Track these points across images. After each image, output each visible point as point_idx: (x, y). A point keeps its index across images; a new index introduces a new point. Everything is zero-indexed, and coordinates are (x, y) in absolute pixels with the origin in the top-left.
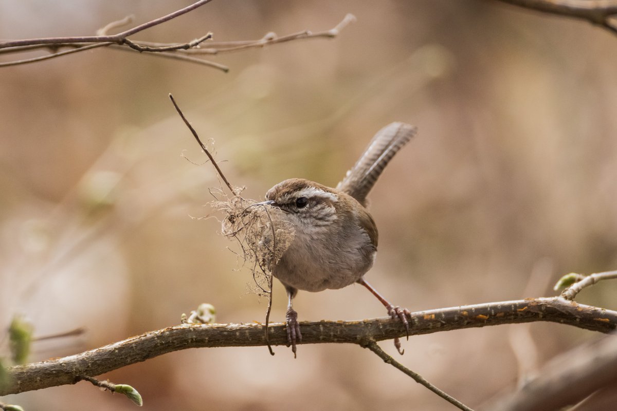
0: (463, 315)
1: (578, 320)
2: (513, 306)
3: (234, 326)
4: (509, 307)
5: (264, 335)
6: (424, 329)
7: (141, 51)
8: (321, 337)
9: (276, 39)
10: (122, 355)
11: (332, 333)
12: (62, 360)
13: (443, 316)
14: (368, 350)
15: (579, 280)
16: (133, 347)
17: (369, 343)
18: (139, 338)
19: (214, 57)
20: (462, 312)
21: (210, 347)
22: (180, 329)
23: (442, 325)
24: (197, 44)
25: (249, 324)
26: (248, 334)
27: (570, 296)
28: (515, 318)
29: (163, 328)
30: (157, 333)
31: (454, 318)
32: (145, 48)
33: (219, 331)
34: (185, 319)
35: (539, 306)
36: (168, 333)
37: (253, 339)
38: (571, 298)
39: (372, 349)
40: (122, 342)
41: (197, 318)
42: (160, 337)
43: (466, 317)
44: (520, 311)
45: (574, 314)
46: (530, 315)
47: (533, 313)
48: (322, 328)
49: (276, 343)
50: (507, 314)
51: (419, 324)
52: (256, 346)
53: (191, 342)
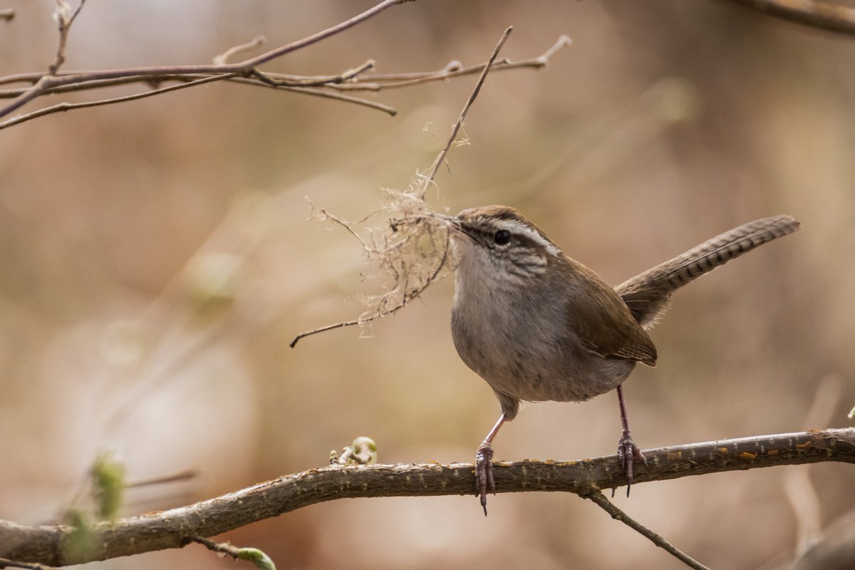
0: (721, 453)
2: (791, 441)
3: (403, 467)
4: (786, 441)
5: (444, 480)
6: (666, 472)
7: (275, 86)
8: (524, 483)
9: (461, 70)
10: (247, 508)
11: (539, 478)
12: (165, 515)
13: (694, 453)
14: (588, 500)
16: (262, 496)
17: (591, 491)
18: (271, 484)
19: (375, 94)
20: (719, 449)
21: (370, 497)
22: (329, 471)
23: (693, 466)
24: (352, 76)
25: (425, 465)
26: (422, 479)
28: (793, 457)
29: (305, 470)
30: (296, 476)
31: (708, 456)
32: (281, 81)
33: (382, 475)
34: (336, 458)
35: (827, 440)
36: (311, 477)
37: (429, 486)
39: (595, 500)
40: (249, 490)
41: (352, 457)
42: (302, 482)
43: (726, 456)
44: (801, 448)
46: (814, 453)
47: (818, 450)
48: (525, 471)
49: (462, 492)
50: (783, 452)
51: (660, 466)
52: (434, 495)
53: (344, 489)
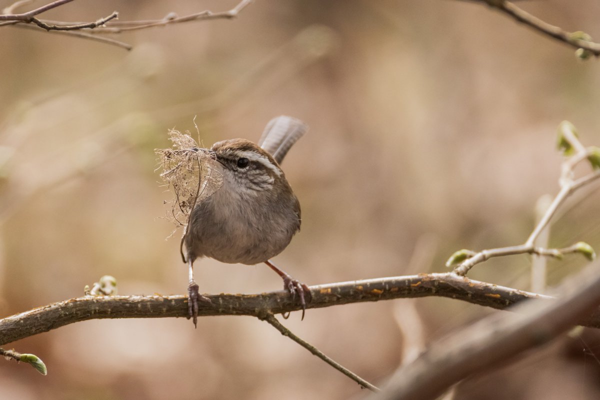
0: (358, 289)
1: (470, 295)
2: (407, 281)
3: (136, 298)
4: (403, 282)
5: (165, 307)
6: (320, 303)
7: (49, 29)
8: (220, 310)
9: (177, 18)
10: (27, 326)
11: (231, 306)
13: (339, 290)
14: (265, 322)
15: (471, 257)
16: (37, 318)
17: (267, 315)
18: (43, 309)
20: (357, 287)
21: (113, 318)
22: (84, 300)
23: (338, 299)
24: (103, 23)
25: (151, 296)
26: (149, 306)
27: (462, 271)
28: (409, 293)
29: (67, 299)
30: (61, 304)
31: (349, 292)
32: (53, 27)
33: (121, 303)
34: (89, 291)
35: (432, 282)
36: (71, 304)
37: (154, 311)
38: (463, 274)
39: (270, 322)
40: (27, 313)
41: (100, 290)
42: (65, 308)
43: (361, 292)
44: (414, 287)
45: (466, 289)
46: (423, 290)
47: (426, 289)
48: (221, 301)
49: (177, 315)
50: (401, 289)
51: (316, 298)
52: (158, 317)
53: (94, 313)
